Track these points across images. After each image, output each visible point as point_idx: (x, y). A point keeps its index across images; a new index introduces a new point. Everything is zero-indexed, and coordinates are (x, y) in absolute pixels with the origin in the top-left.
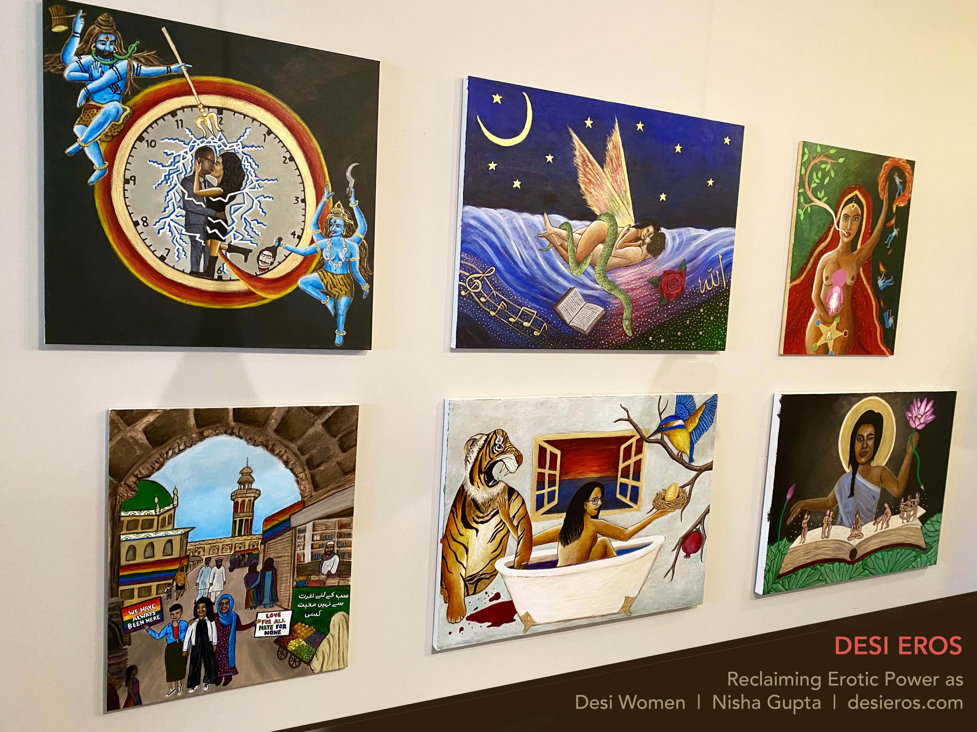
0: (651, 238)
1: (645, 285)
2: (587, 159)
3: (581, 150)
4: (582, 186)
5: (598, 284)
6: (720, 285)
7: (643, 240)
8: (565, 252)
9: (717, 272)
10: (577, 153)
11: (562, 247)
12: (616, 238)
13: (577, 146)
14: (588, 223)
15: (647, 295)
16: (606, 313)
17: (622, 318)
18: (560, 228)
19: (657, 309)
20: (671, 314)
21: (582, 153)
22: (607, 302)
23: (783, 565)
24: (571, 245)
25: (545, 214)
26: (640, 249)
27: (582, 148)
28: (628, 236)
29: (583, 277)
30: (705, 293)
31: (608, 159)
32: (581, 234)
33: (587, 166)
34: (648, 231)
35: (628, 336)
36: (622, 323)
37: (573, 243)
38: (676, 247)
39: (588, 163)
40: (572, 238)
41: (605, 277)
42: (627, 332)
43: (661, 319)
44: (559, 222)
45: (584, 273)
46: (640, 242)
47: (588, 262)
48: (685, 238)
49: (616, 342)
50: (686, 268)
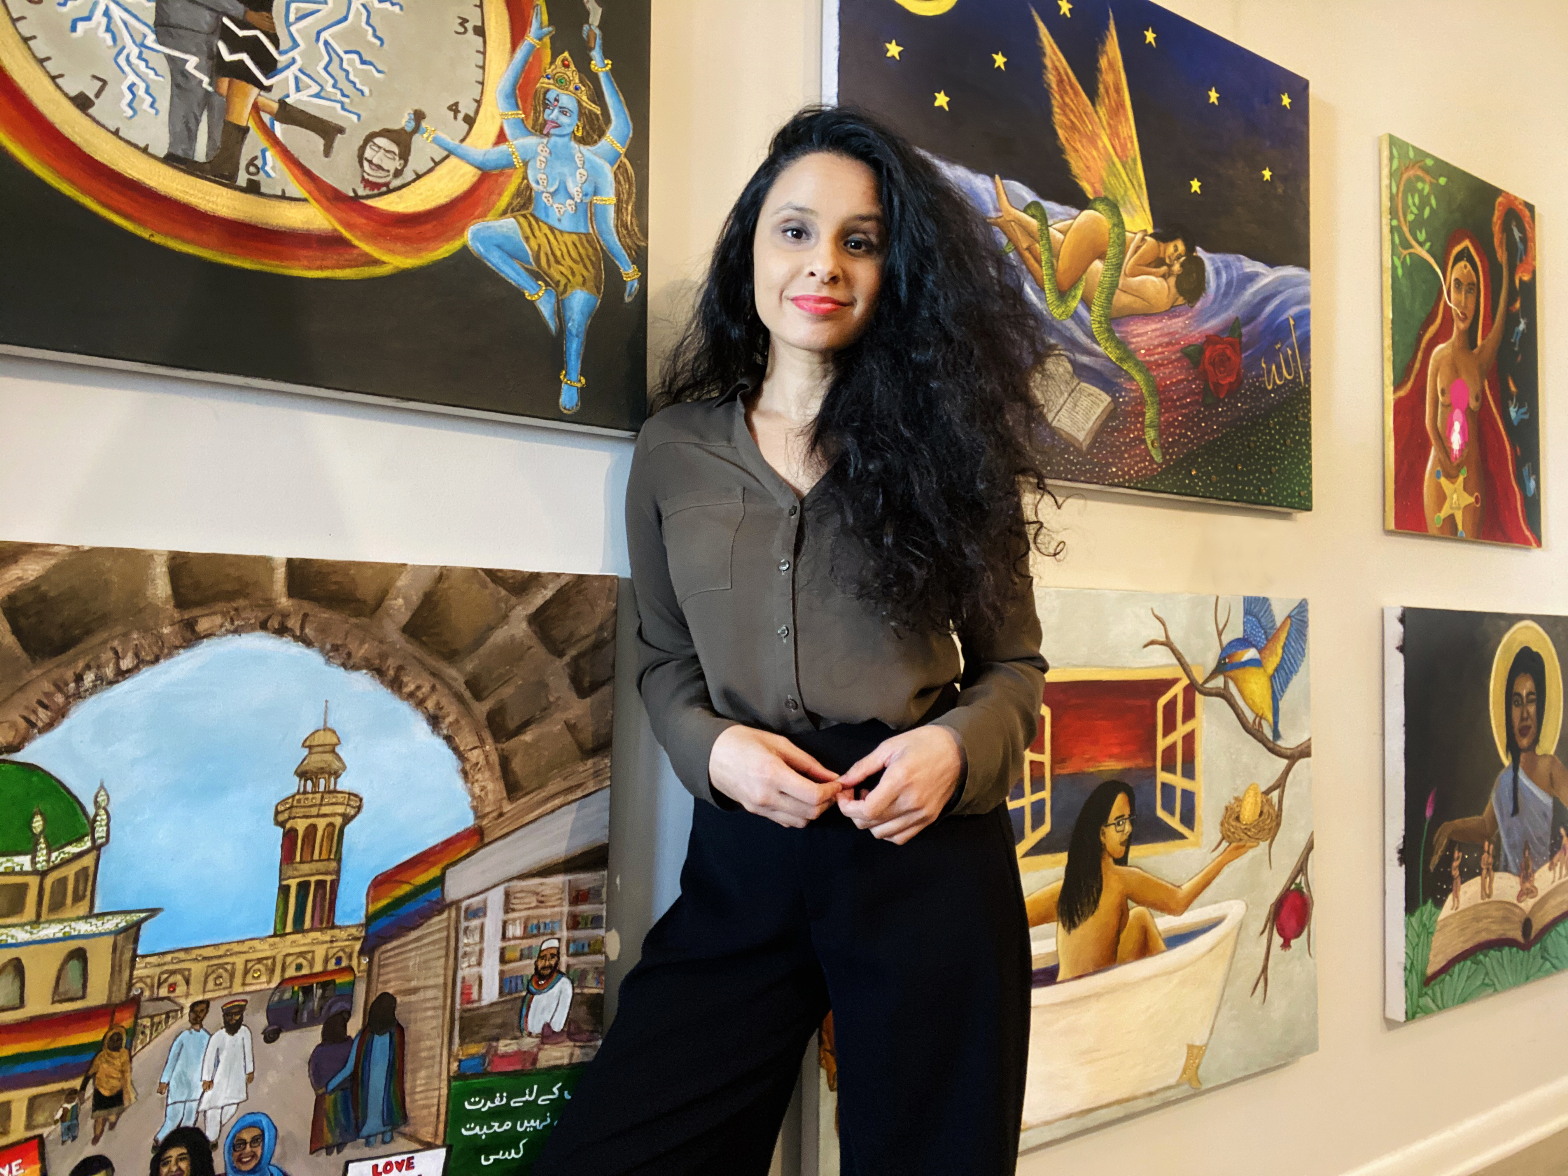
0: (1182, 265)
1: (1177, 360)
2: (1065, 78)
3: (1054, 58)
4: (1060, 132)
5: (1099, 344)
6: (1295, 378)
7: (1170, 266)
8: (1036, 265)
9: (1290, 352)
10: (1048, 62)
11: (1030, 252)
12: (1123, 253)
13: (1048, 50)
14: (1074, 211)
15: (1181, 381)
16: (1115, 409)
17: (1142, 423)
18: (1025, 211)
19: (1199, 412)
20: (1223, 425)
21: (1057, 64)
22: (1117, 384)
23: (1431, 958)
24: (1046, 253)
25: (997, 177)
26: (1165, 283)
27: (1055, 54)
28: (1145, 252)
29: (1070, 324)
30: (1273, 391)
31: (1102, 89)
32: (1064, 232)
33: (1066, 92)
34: (1176, 250)
35: (1156, 463)
36: (1144, 434)
37: (1050, 249)
38: (1222, 291)
39: (1068, 88)
40: (1048, 239)
41: (1110, 331)
42: (1153, 452)
43: (1207, 434)
44: (1024, 199)
45: (1072, 317)
46: (1164, 269)
47: (1079, 293)
48: (1235, 275)
49: (1136, 472)
50: (1240, 335)
